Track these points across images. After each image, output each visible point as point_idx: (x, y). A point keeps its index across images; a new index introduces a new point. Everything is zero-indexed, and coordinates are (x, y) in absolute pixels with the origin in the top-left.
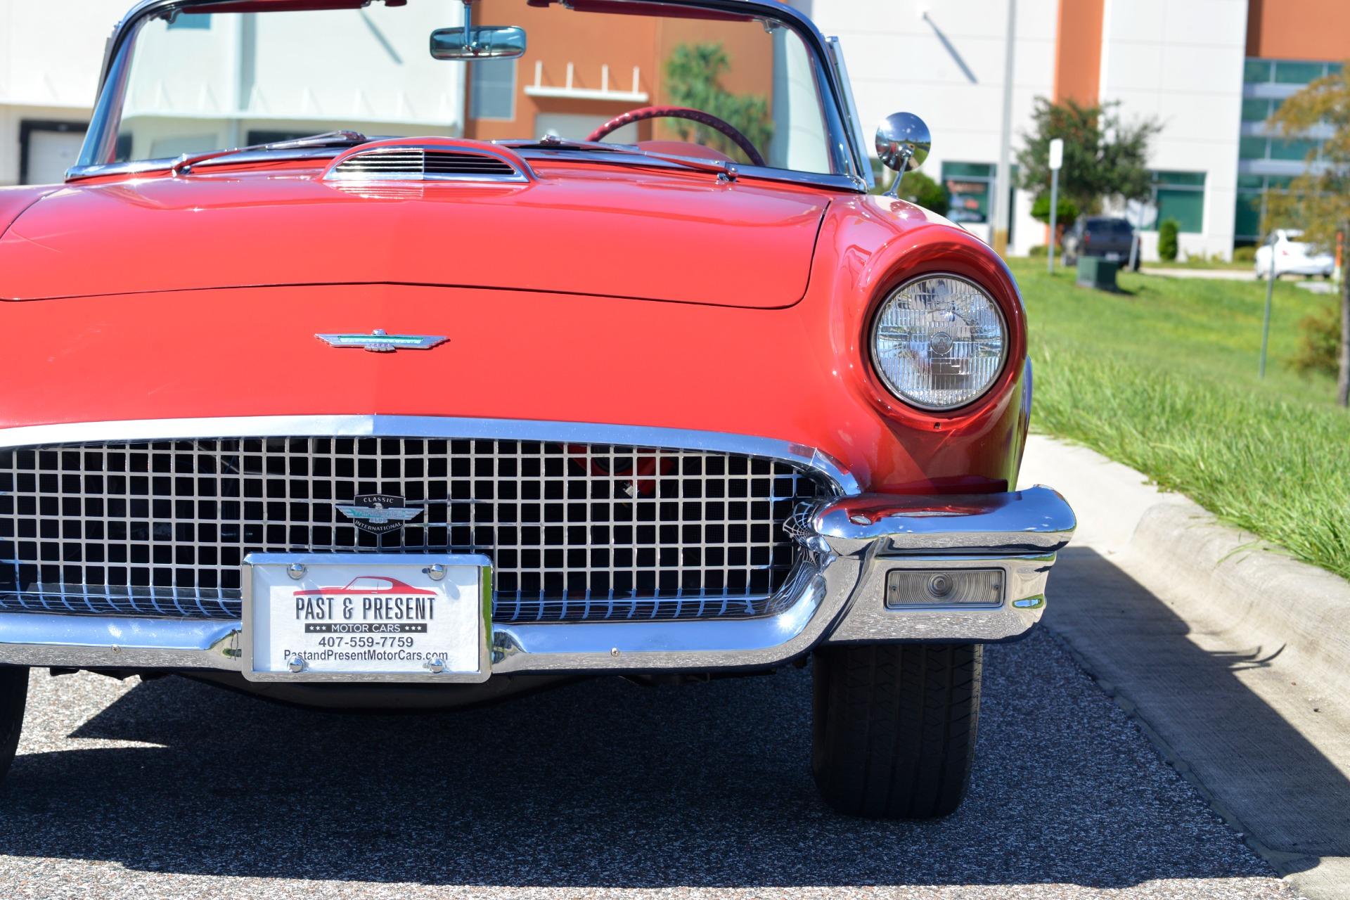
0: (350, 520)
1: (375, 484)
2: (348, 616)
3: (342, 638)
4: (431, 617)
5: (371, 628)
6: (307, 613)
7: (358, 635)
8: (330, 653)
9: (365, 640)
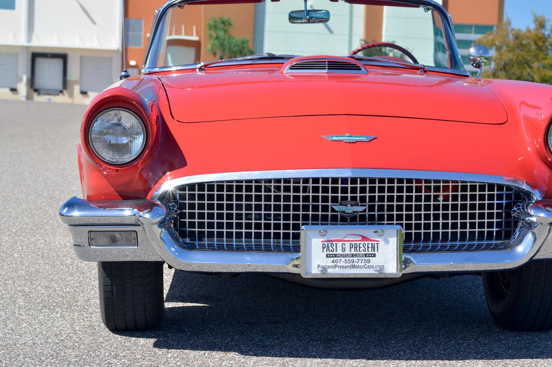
0: (337, 212)
1: (347, 197)
2: (343, 251)
3: (341, 260)
4: (377, 251)
5: (353, 255)
6: (327, 250)
7: (348, 258)
8: (336, 266)
9: (351, 260)
